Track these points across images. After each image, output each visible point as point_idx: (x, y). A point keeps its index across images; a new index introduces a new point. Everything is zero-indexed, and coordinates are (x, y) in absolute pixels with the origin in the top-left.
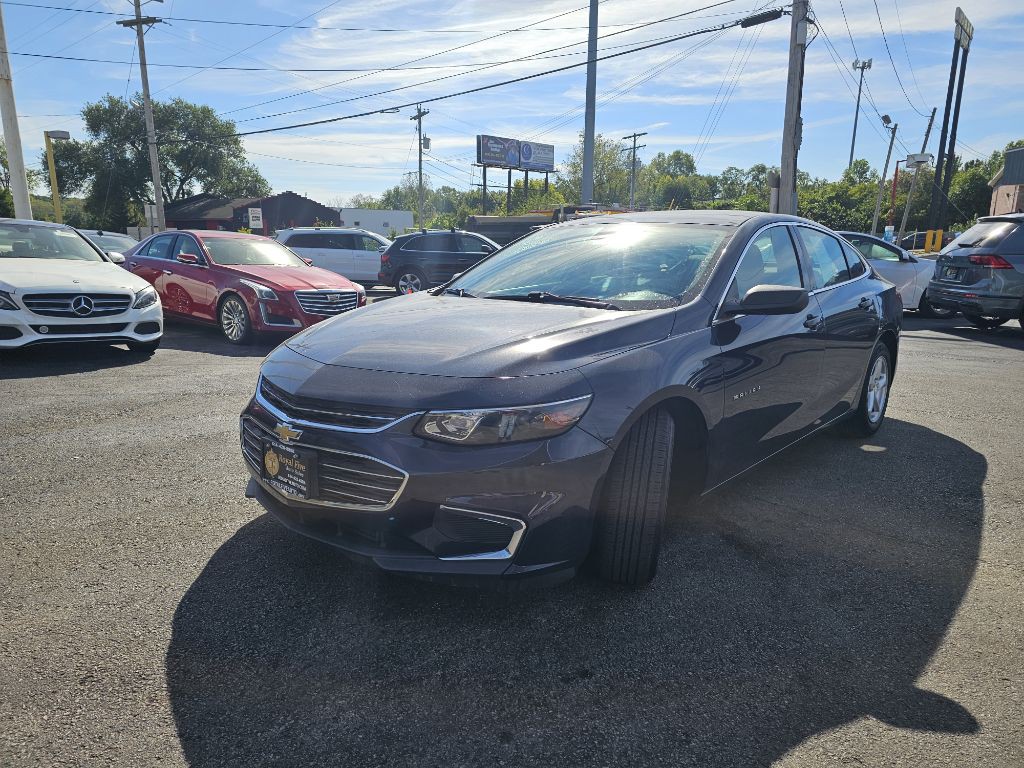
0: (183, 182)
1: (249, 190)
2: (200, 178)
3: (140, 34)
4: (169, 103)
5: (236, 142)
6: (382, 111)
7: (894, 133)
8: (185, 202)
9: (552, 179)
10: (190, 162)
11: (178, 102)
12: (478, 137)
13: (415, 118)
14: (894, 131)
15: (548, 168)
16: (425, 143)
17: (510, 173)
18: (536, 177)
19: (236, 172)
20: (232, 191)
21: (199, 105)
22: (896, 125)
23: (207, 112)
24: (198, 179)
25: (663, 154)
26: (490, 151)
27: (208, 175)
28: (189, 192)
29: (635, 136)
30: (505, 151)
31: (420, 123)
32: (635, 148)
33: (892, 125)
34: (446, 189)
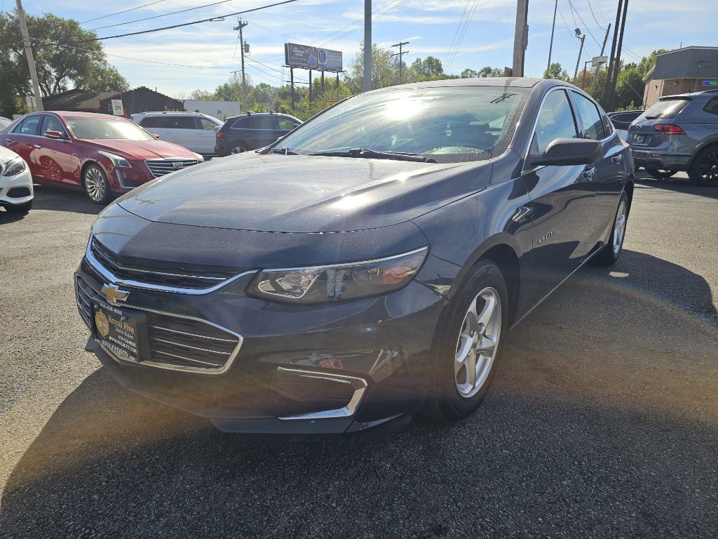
0: (58, 79)
1: (111, 86)
2: (72, 77)
4: (41, 17)
5: (98, 48)
6: (211, 20)
7: (583, 42)
8: (60, 96)
9: (342, 78)
10: (64, 64)
11: (50, 16)
12: (286, 45)
13: (237, 29)
14: (583, 40)
15: (339, 69)
16: (245, 48)
17: (310, 72)
18: (329, 75)
19: (101, 72)
20: (98, 86)
21: (67, 19)
22: (584, 36)
23: (73, 25)
24: (70, 78)
25: (420, 59)
26: (296, 56)
27: (77, 75)
28: (64, 88)
29: (401, 44)
30: (306, 56)
31: (241, 32)
32: (401, 53)
33: (581, 36)
34: (263, 86)
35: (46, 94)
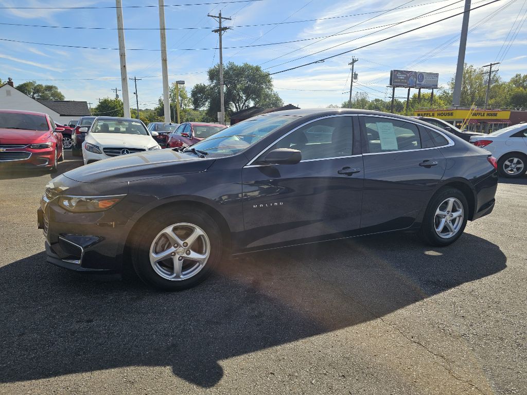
0: (246, 101)
1: (273, 104)
2: (253, 99)
3: (220, 35)
4: (242, 65)
5: (269, 81)
8: (245, 110)
10: (250, 93)
11: (246, 65)
12: (392, 71)
13: (351, 64)
15: (435, 87)
16: (355, 76)
17: (409, 90)
18: (425, 92)
19: (267, 96)
20: (266, 105)
21: (254, 66)
23: (257, 69)
24: (252, 100)
25: (520, 75)
26: (398, 79)
27: (257, 98)
28: (248, 106)
29: (491, 65)
31: (353, 66)
32: (490, 72)
35: (237, 109)
